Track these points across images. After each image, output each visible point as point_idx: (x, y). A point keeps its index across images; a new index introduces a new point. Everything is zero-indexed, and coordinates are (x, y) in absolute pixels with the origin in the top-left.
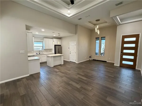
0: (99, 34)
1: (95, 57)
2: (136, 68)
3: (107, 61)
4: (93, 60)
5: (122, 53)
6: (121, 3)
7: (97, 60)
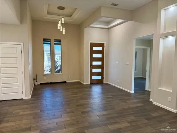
0: (64, 33)
1: (45, 78)
2: (104, 82)
3: (67, 81)
4: (41, 84)
5: (91, 66)
6: (116, 5)
7: (49, 82)
